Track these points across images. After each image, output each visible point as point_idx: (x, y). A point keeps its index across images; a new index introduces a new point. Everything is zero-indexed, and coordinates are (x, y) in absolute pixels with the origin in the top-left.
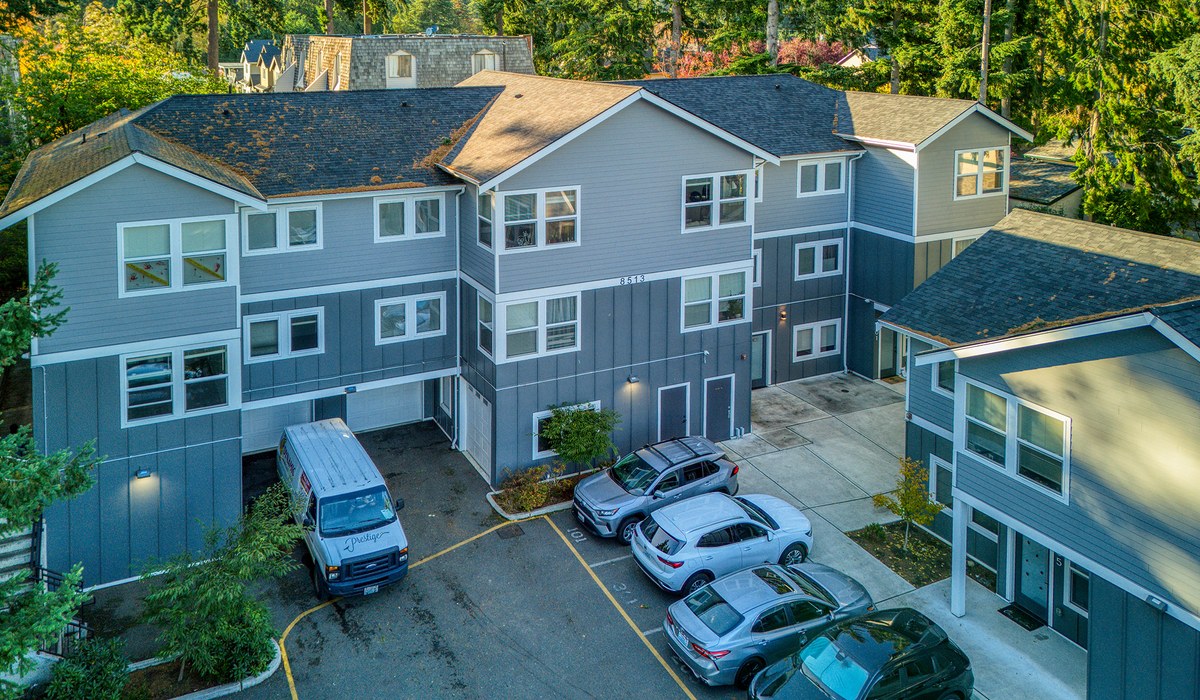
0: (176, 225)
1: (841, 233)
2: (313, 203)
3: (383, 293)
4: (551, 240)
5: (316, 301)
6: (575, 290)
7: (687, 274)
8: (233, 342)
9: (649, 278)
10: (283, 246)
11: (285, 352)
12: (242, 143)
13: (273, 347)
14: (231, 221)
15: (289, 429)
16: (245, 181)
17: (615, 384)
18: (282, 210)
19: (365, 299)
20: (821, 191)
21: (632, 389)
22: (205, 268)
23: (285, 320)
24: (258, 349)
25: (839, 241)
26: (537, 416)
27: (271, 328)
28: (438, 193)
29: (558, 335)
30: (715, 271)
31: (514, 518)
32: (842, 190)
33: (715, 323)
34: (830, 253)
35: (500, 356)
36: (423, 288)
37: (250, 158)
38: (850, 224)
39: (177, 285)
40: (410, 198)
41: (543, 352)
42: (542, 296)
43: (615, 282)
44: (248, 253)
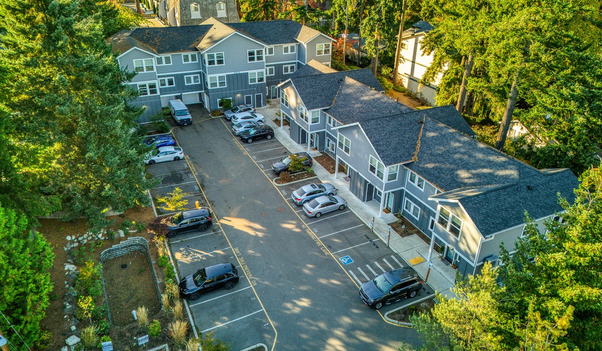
0: (143, 60)
1: (295, 63)
2: (169, 55)
3: (186, 74)
4: (218, 64)
5: (172, 75)
6: (224, 74)
7: (249, 72)
8: (157, 82)
9: (241, 72)
10: (164, 64)
11: (167, 86)
12: (153, 41)
13: (165, 85)
14: (153, 59)
15: (170, 101)
16: (155, 50)
17: (235, 94)
18: (163, 56)
19: (182, 75)
20: (289, 52)
21: (239, 95)
22: (150, 68)
23: (166, 79)
24: (162, 85)
25: (295, 65)
26: (218, 100)
27: (163, 81)
28: (195, 53)
29: (222, 84)
30: (256, 71)
31: (213, 117)
32: (295, 52)
33: (257, 82)
34: (292, 68)
35: (209, 87)
36: (194, 73)
37: (155, 45)
38: (297, 61)
39: (145, 71)
40: (189, 54)
41: (218, 87)
42: (217, 75)
43: (233, 73)
44: (157, 65)
